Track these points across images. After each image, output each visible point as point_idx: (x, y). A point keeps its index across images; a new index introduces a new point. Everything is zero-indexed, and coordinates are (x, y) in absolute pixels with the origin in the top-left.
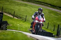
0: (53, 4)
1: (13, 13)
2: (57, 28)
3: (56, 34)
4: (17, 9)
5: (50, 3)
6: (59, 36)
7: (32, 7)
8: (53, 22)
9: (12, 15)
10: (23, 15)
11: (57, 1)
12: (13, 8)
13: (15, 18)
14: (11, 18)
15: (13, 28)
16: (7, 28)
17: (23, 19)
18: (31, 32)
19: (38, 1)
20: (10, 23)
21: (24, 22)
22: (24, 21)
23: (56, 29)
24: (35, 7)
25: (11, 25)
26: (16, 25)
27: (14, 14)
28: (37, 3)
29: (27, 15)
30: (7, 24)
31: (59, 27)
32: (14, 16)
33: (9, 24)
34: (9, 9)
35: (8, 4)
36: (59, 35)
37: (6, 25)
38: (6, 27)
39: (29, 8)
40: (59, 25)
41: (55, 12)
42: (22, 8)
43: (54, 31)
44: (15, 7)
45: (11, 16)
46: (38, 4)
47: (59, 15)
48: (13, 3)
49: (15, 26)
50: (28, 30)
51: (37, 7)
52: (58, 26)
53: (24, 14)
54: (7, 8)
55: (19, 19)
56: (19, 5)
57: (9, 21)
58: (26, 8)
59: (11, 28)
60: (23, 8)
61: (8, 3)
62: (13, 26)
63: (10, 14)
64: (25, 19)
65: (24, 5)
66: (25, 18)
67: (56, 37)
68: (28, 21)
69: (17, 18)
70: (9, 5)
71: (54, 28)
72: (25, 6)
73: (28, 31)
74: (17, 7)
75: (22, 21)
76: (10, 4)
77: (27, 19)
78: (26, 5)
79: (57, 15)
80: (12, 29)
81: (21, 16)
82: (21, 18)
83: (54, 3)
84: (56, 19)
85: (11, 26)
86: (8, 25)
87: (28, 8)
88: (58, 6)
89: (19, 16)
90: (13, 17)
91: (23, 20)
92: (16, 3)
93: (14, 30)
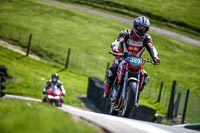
0: (156, 14)
1: (25, 41)
2: (170, 93)
3: (166, 111)
4: (38, 28)
5: (147, 9)
6: (175, 119)
7: (90, 22)
8: (158, 72)
9: (22, 46)
10: (58, 48)
11: (170, 4)
12: (25, 25)
13: (32, 56)
14: (18, 58)
15: (24, 91)
16: (4, 91)
17: (58, 59)
18: (83, 104)
19: (108, 3)
20: (17, 74)
21: (63, 70)
22: (63, 67)
23: (166, 96)
24: (99, 22)
25: (19, 80)
26: (35, 80)
27: (29, 43)
28: (105, 9)
29: (72, 48)
30: (7, 75)
31: (177, 88)
32: (28, 48)
33: (11, 77)
34: (12, 26)
35: (10, 10)
36: (176, 116)
37: (3, 80)
38: (3, 88)
39: (79, 23)
40: (175, 83)
41: (163, 39)
42: (57, 24)
43: (159, 101)
44: (34, 20)
45: (18, 50)
46: (109, 10)
47: (177, 50)
48: (26, 6)
49: (31, 82)
50: (75, 98)
51: (105, 23)
52: (171, 84)
53: (61, 45)
54: (7, 24)
55: (46, 62)
56: (47, 15)
57: (13, 67)
58: (69, 23)
59: (18, 90)
60: (60, 25)
61: (11, 7)
62: (25, 85)
63: (16, 42)
64: (65, 62)
65: (63, 15)
66: (66, 56)
67: (164, 121)
68: (74, 66)
69: (40, 55)
70: (12, 14)
71: (158, 94)
72: (65, 18)
73: (73, 102)
74: (39, 20)
75: (55, 67)
76: (16, 11)
77: (70, 59)
78: (69, 15)
79: (171, 50)
80: (21, 95)
81: (51, 51)
82: (51, 56)
83: (161, 10)
84: (167, 63)
85: (20, 85)
86: (7, 81)
87: (75, 25)
88: (173, 19)
89: (45, 51)
90: (24, 54)
91: (58, 65)
92: (36, 7)
93: (30, 96)
